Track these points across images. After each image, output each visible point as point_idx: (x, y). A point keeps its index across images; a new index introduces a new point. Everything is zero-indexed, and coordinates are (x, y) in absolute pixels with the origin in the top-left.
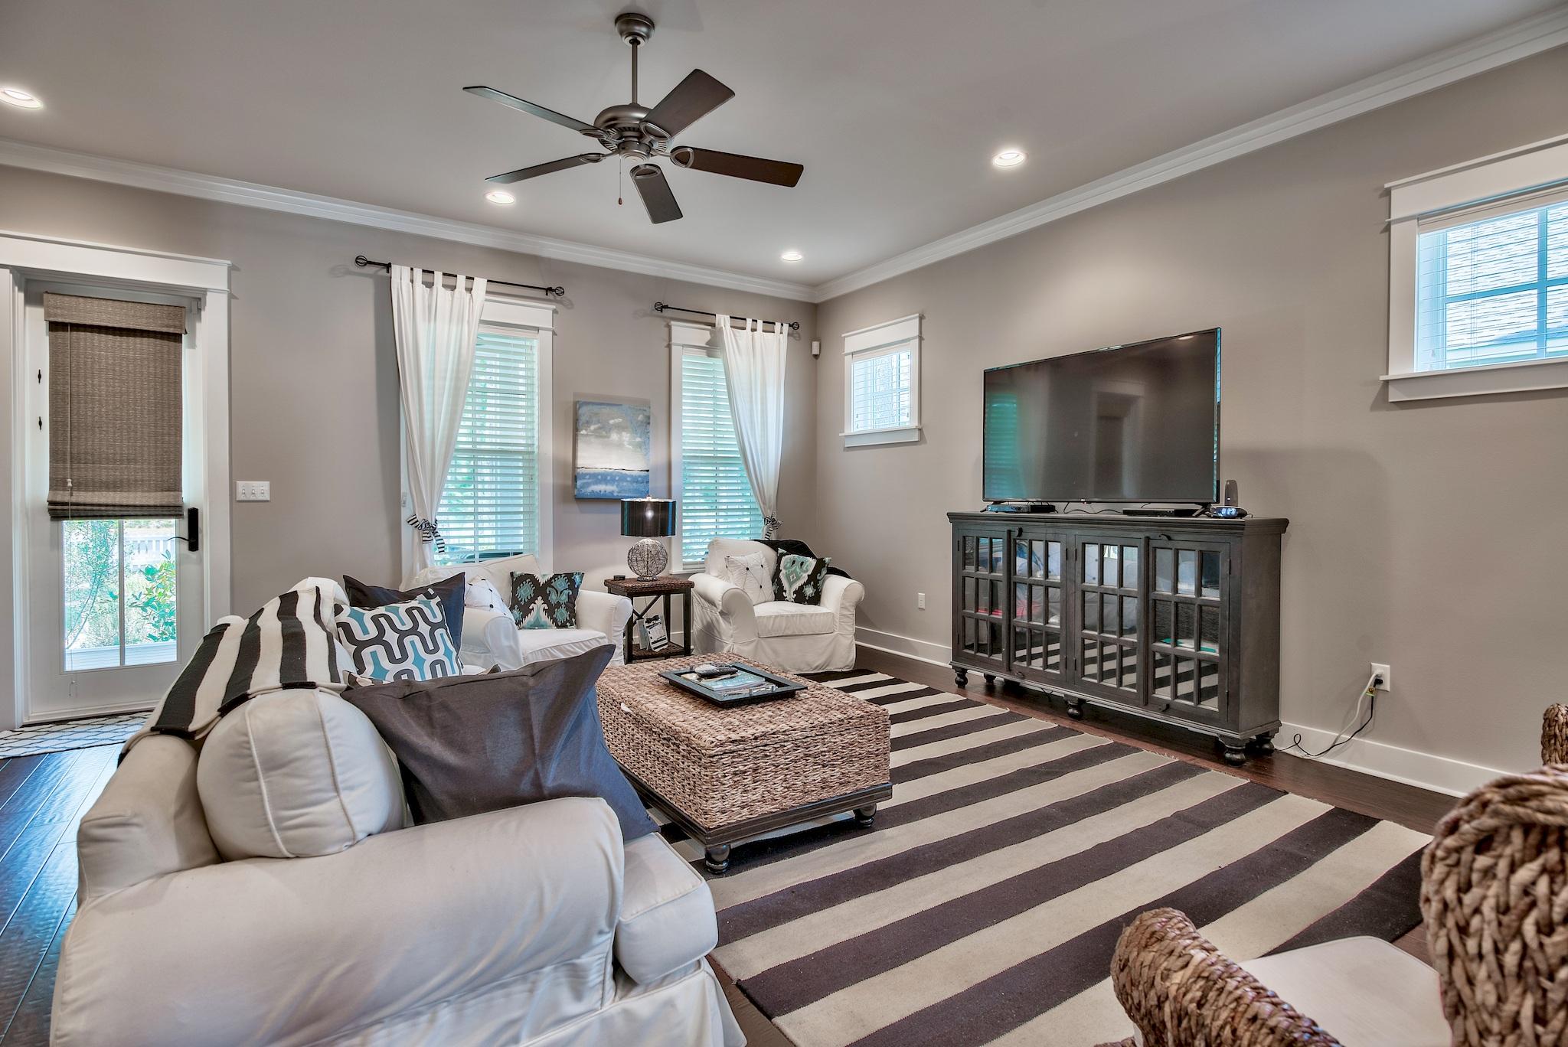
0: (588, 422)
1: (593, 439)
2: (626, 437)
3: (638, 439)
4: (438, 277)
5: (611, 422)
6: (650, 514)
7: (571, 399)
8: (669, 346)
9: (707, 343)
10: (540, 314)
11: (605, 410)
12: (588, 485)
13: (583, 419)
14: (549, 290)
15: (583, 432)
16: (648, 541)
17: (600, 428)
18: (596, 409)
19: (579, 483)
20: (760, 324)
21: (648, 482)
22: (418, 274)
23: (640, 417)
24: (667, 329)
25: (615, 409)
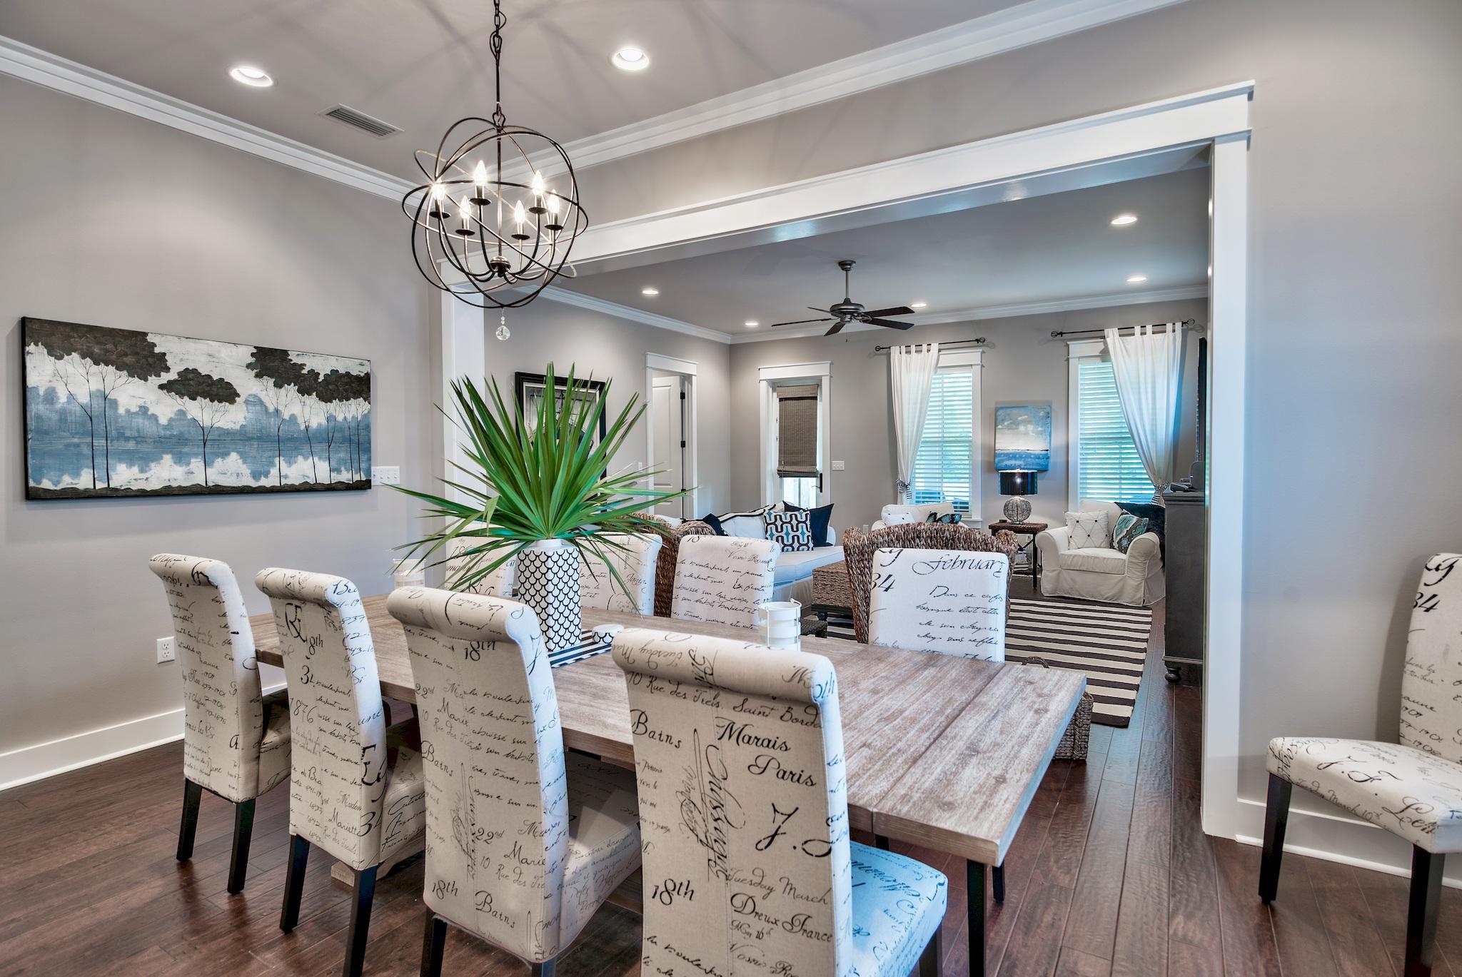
0: (1003, 420)
1: (1006, 431)
2: (1030, 427)
3: (1040, 429)
4: (913, 348)
5: (1020, 418)
6: (1019, 480)
7: (993, 406)
8: (1068, 360)
9: (1101, 352)
10: (973, 356)
11: (1015, 411)
12: (1003, 460)
13: (1000, 418)
14: (978, 341)
15: (1000, 427)
16: (1017, 498)
17: (1011, 423)
18: (1008, 411)
19: (996, 460)
20: (1149, 328)
21: (1048, 458)
22: (903, 348)
23: (1042, 413)
24: (1066, 348)
25: (1023, 409)
